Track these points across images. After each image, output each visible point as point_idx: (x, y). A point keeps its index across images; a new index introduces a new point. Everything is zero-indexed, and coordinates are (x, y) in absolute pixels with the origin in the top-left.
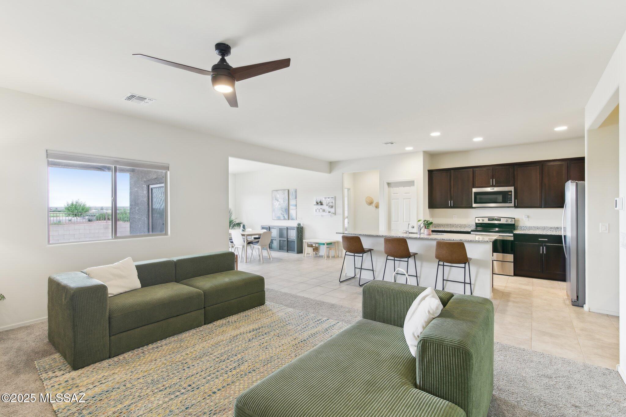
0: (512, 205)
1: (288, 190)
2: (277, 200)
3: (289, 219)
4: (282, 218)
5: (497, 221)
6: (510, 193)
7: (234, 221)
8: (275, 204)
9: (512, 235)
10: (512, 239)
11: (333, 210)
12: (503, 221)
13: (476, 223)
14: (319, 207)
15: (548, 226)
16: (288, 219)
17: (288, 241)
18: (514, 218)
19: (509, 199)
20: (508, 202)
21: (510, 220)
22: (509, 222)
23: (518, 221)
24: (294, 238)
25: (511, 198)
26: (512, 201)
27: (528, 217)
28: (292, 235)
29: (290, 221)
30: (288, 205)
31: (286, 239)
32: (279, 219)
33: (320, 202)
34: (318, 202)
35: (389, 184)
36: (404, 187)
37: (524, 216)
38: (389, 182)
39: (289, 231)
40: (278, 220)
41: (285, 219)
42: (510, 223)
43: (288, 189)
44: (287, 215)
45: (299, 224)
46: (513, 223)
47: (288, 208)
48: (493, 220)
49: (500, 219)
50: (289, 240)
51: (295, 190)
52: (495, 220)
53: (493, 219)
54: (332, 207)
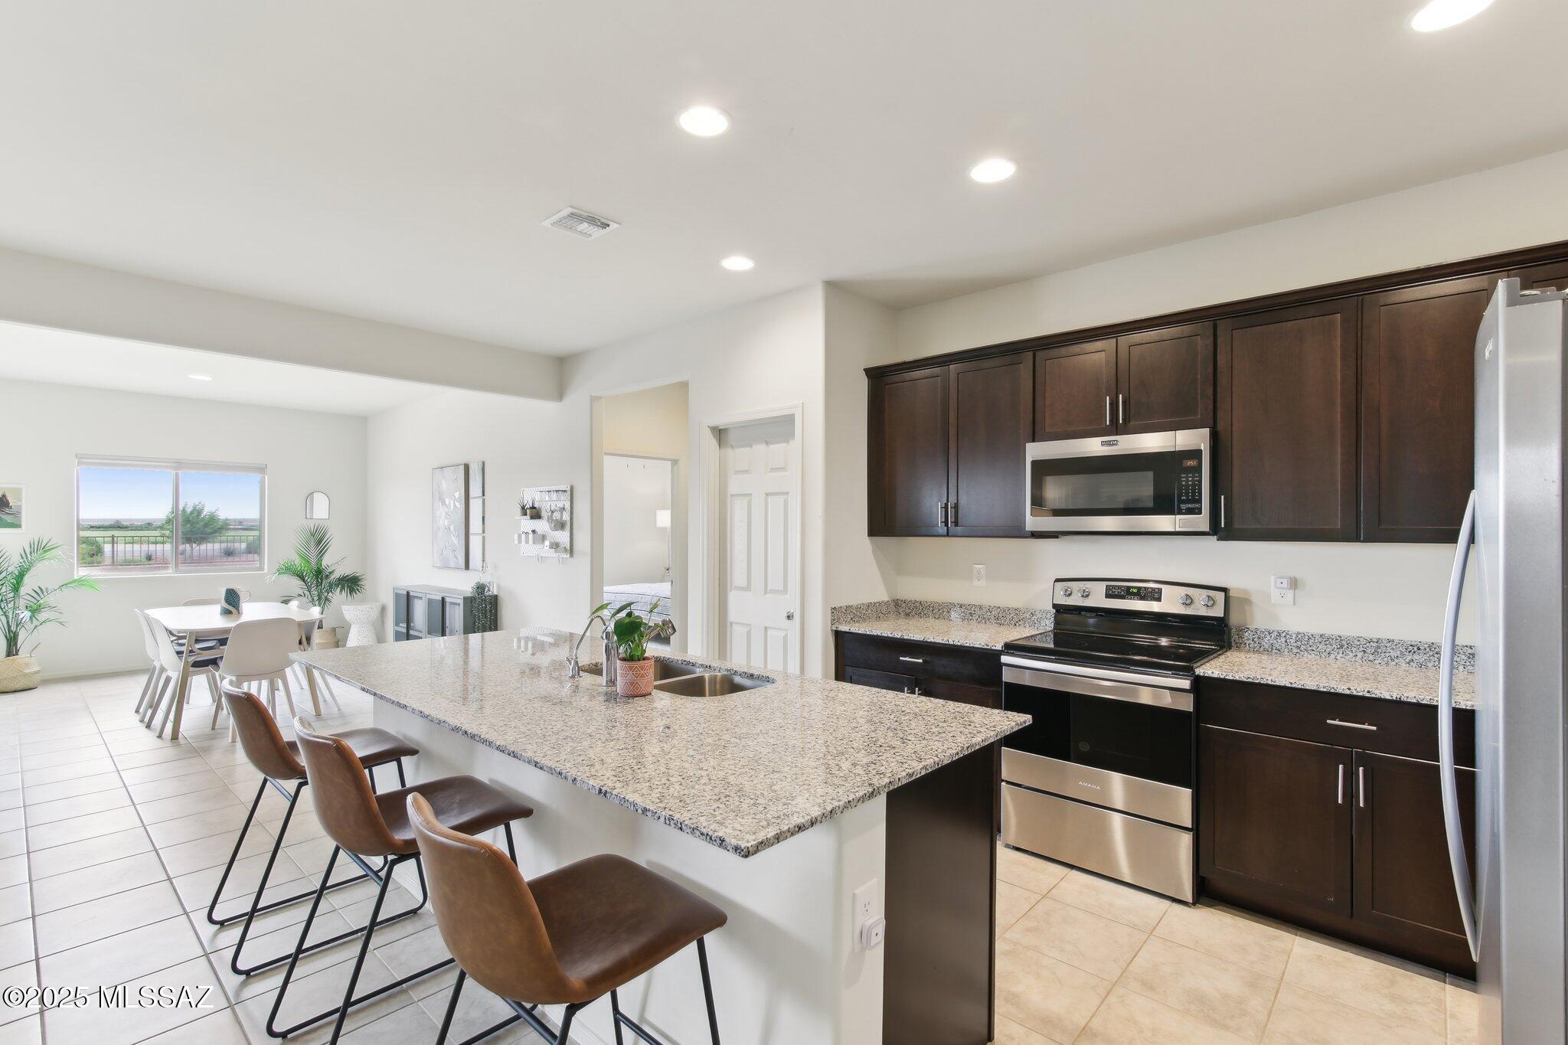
0: (1202, 522)
1: (467, 466)
3: (467, 569)
4: (451, 562)
5: (1143, 598)
6: (1191, 463)
7: (331, 571)
8: (438, 513)
9: (1185, 684)
10: (1186, 704)
11: (563, 537)
12: (1170, 603)
13: (1055, 606)
14: (528, 524)
15: (1396, 637)
16: (464, 567)
18: (1224, 590)
19: (1187, 494)
20: (1183, 507)
21: (1200, 596)
22: (1201, 607)
23: (1246, 601)
25: (1194, 485)
26: (1199, 501)
27: (1294, 584)
29: (466, 574)
30: (464, 517)
32: (444, 563)
34: (527, 506)
35: (720, 434)
36: (767, 443)
37: (1273, 578)
38: (720, 421)
39: (450, 610)
40: (445, 567)
41: (457, 566)
42: (1203, 612)
43: (466, 461)
44: (462, 552)
45: (481, 588)
46: (1218, 612)
47: (464, 526)
48: (1128, 593)
49: (1160, 590)
51: (481, 464)
52: (1134, 594)
53: (1129, 588)
54: (561, 525)
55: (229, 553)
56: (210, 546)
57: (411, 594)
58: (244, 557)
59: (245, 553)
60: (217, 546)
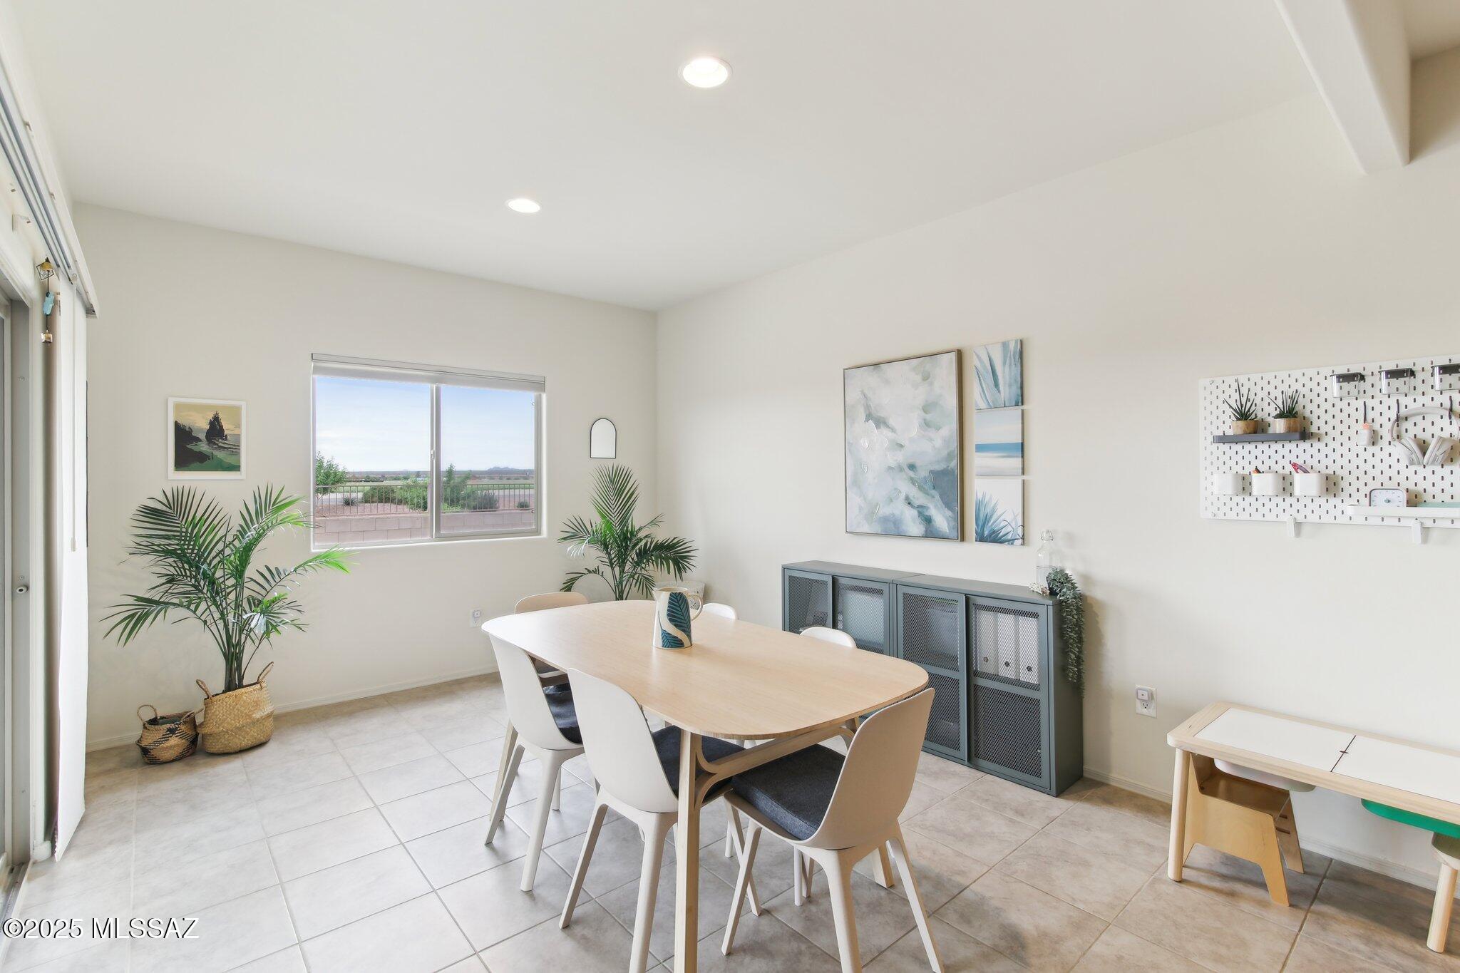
1: (960, 355)
2: (880, 422)
3: (963, 539)
4: (917, 528)
7: (641, 535)
8: (864, 443)
16: (954, 534)
17: (972, 689)
24: (1032, 678)
28: (1006, 653)
29: (973, 549)
30: (954, 445)
31: (962, 676)
32: (892, 529)
33: (1289, 413)
34: (1266, 410)
39: (985, 620)
40: (886, 534)
41: (931, 533)
43: (956, 346)
44: (948, 505)
45: (1058, 584)
47: (954, 463)
50: (982, 682)
51: (1010, 351)
55: (348, 503)
56: (333, 496)
57: (842, 581)
58: (361, 507)
59: (362, 502)
60: (340, 496)
